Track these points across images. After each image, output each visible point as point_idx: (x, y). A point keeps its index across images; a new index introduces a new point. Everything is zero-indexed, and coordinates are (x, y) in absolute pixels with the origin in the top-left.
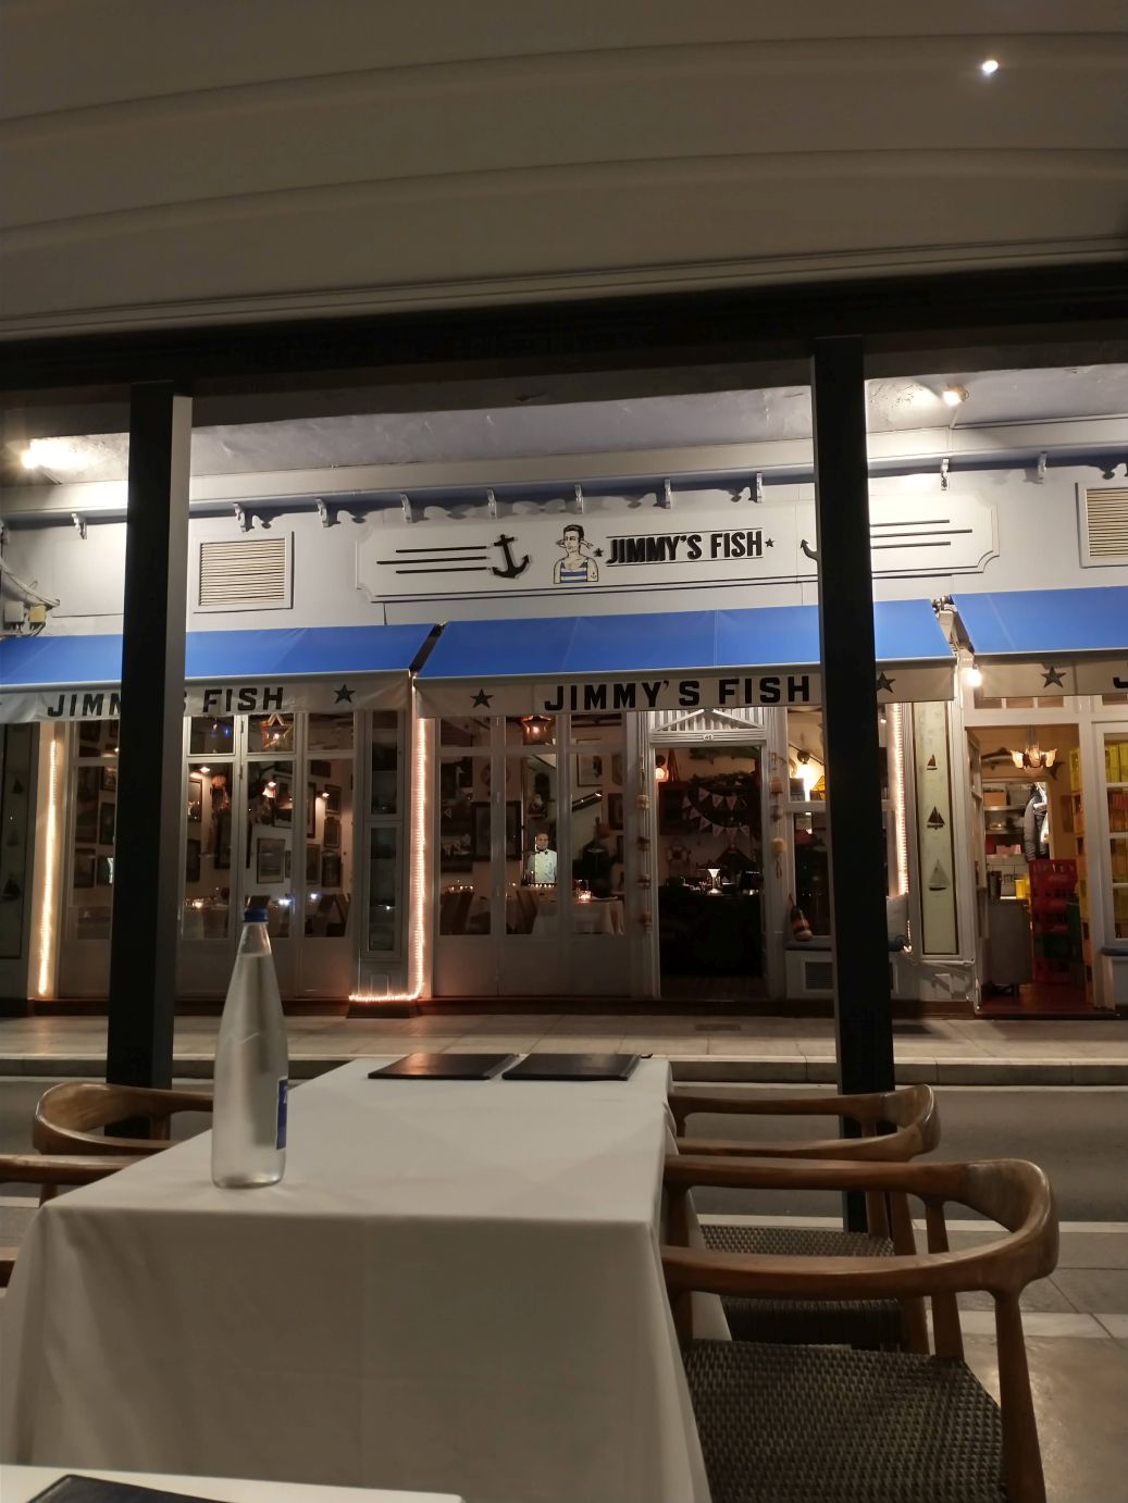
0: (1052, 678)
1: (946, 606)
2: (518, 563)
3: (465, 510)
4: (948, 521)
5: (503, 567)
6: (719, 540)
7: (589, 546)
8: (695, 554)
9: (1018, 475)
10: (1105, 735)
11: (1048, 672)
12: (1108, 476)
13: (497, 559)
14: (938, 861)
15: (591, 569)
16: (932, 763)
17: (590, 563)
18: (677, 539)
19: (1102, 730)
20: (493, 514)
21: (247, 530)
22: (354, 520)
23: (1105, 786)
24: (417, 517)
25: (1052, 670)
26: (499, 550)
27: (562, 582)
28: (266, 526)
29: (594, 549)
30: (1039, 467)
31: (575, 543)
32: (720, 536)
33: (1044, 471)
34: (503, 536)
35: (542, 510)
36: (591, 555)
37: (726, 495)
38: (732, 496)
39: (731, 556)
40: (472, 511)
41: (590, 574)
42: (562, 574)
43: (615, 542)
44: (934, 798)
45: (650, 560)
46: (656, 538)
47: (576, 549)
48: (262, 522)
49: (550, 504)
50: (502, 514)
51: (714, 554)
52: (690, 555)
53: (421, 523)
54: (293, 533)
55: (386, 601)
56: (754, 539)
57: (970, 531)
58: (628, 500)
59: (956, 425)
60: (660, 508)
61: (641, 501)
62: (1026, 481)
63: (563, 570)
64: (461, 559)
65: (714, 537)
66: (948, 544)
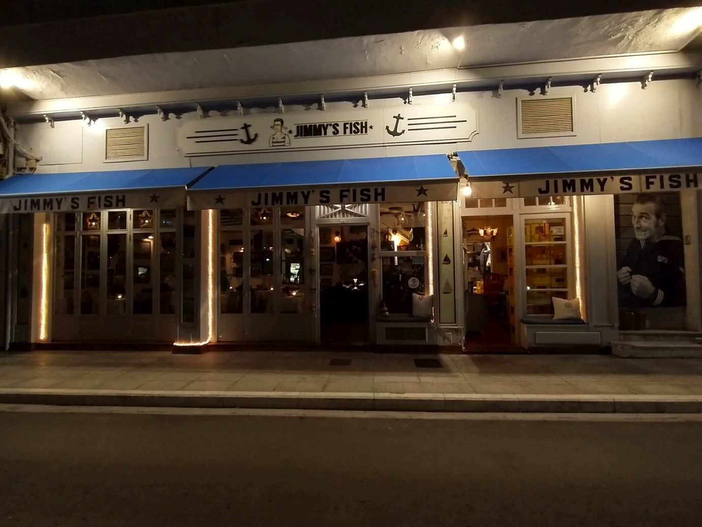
0: (507, 189)
1: (454, 157)
2: (252, 137)
3: (228, 112)
4: (455, 116)
5: (245, 139)
6: (347, 126)
7: (286, 128)
8: (336, 132)
9: (488, 94)
10: (525, 220)
11: (505, 185)
12: (532, 94)
13: (242, 135)
14: (447, 280)
15: (287, 140)
16: (446, 233)
17: (286, 137)
18: (327, 125)
19: (524, 217)
20: (241, 113)
21: (127, 123)
22: (176, 117)
23: (524, 244)
24: (206, 115)
25: (507, 185)
26: (243, 131)
27: (273, 146)
28: (136, 121)
29: (288, 130)
30: (499, 90)
31: (279, 127)
32: (348, 124)
33: (501, 91)
34: (245, 124)
35: (264, 112)
36: (287, 133)
37: (351, 104)
38: (353, 105)
39: (353, 134)
40: (231, 113)
41: (286, 142)
42: (273, 142)
43: (298, 127)
44: (446, 250)
45: (314, 135)
46: (317, 125)
47: (280, 130)
48: (134, 119)
49: (267, 109)
50: (245, 114)
51: (345, 133)
52: (334, 133)
53: (207, 118)
54: (148, 124)
55: (191, 156)
56: (364, 125)
57: (466, 121)
58: (304, 106)
59: (460, 67)
60: (319, 111)
61: (311, 107)
62: (493, 97)
63: (274, 140)
64: (225, 135)
65: (345, 124)
66: (455, 127)
